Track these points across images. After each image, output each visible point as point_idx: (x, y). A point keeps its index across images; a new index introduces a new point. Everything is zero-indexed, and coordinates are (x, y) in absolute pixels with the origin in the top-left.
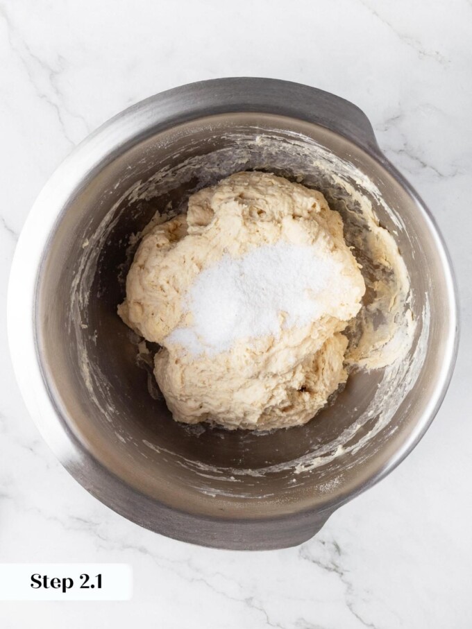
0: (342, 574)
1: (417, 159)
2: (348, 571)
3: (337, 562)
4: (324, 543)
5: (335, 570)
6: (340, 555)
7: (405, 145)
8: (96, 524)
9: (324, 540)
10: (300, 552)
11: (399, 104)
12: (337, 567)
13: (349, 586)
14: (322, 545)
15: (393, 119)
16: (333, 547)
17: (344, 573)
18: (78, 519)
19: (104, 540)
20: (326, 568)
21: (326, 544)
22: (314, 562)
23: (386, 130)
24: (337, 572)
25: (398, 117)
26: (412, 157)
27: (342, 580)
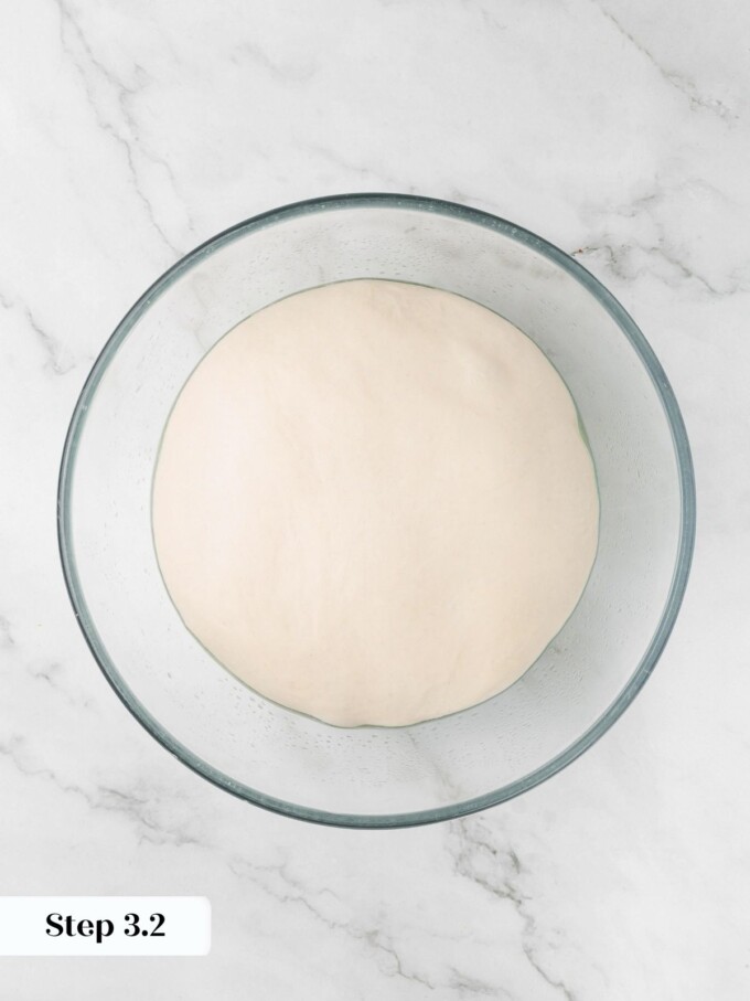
0: (520, 902)
1: (678, 263)
2: (530, 898)
3: (514, 883)
4: (495, 852)
5: (509, 895)
6: (518, 872)
7: (661, 240)
8: (141, 802)
9: (496, 848)
10: (457, 864)
11: (656, 177)
12: (513, 890)
13: (530, 921)
14: (491, 854)
15: (645, 199)
16: (509, 859)
17: (523, 901)
18: (113, 792)
19: (151, 827)
20: (496, 892)
21: (498, 854)
22: (478, 881)
23: (633, 215)
24: (513, 899)
25: (653, 197)
26: (671, 260)
27: (520, 913)
